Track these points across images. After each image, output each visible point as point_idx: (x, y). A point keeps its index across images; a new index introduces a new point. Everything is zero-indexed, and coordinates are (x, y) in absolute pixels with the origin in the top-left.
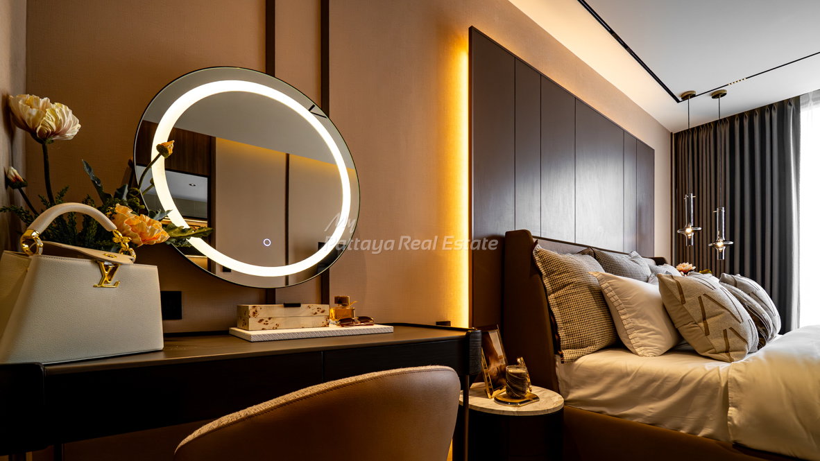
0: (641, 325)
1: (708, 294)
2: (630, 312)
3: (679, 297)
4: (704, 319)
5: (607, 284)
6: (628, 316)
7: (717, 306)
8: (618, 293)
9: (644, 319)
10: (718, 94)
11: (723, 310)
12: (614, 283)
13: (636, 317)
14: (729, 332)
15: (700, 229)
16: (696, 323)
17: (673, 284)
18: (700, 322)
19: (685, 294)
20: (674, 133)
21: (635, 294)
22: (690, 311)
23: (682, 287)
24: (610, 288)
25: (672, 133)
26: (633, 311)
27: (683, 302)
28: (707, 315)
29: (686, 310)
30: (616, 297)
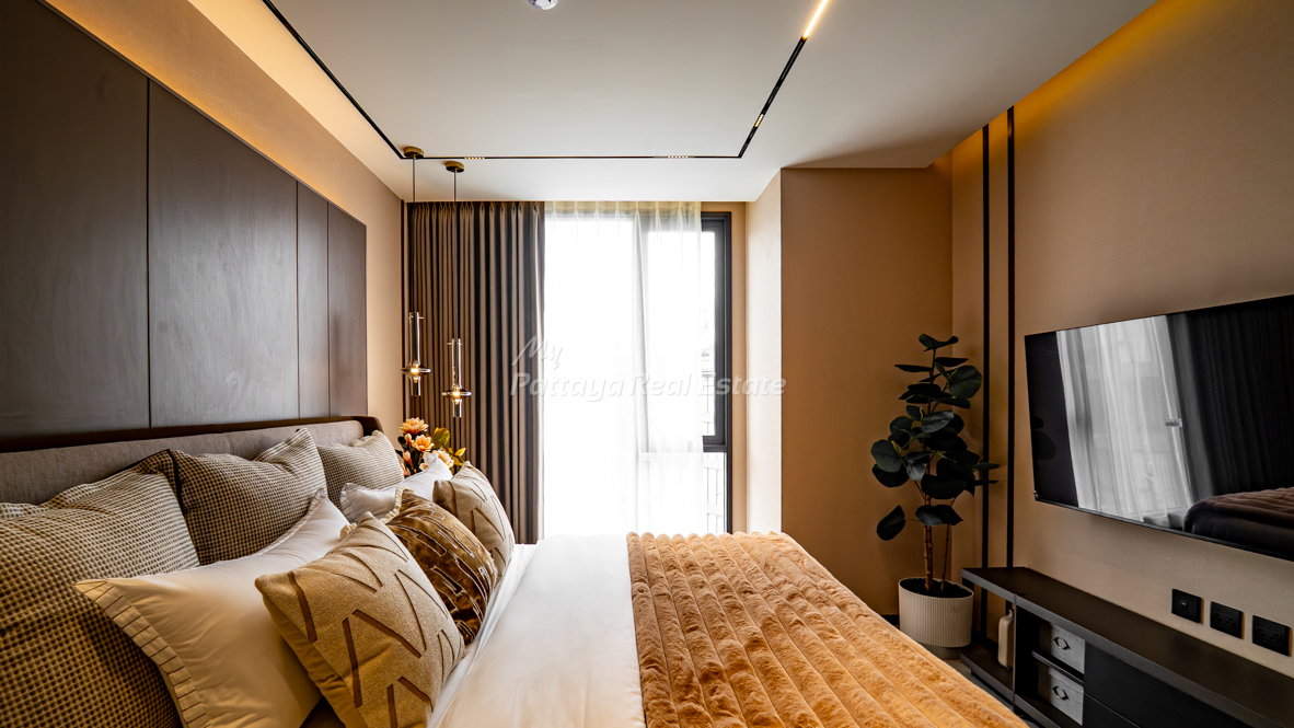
0: (221, 704)
1: (365, 608)
2: (196, 675)
3: (304, 629)
4: (355, 666)
5: (133, 611)
6: (192, 685)
7: (378, 632)
8: (163, 632)
9: (230, 686)
10: (454, 167)
11: (390, 640)
12: (152, 607)
13: (214, 687)
14: (399, 689)
15: (429, 371)
16: (340, 679)
17: (289, 599)
18: (346, 674)
19: (316, 619)
20: (406, 202)
21: (210, 624)
22: (325, 656)
23: (310, 603)
24: (143, 621)
25: (402, 202)
26: (205, 672)
27: (313, 637)
28: (359, 658)
29: (318, 655)
30: (161, 642)
